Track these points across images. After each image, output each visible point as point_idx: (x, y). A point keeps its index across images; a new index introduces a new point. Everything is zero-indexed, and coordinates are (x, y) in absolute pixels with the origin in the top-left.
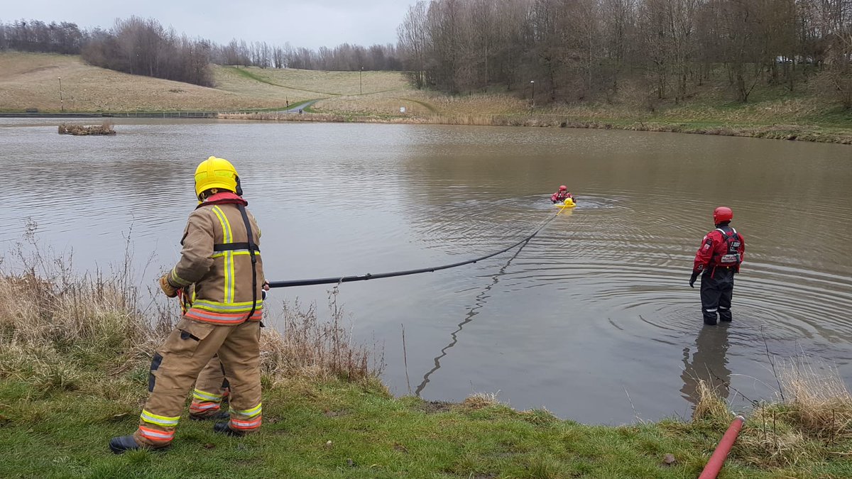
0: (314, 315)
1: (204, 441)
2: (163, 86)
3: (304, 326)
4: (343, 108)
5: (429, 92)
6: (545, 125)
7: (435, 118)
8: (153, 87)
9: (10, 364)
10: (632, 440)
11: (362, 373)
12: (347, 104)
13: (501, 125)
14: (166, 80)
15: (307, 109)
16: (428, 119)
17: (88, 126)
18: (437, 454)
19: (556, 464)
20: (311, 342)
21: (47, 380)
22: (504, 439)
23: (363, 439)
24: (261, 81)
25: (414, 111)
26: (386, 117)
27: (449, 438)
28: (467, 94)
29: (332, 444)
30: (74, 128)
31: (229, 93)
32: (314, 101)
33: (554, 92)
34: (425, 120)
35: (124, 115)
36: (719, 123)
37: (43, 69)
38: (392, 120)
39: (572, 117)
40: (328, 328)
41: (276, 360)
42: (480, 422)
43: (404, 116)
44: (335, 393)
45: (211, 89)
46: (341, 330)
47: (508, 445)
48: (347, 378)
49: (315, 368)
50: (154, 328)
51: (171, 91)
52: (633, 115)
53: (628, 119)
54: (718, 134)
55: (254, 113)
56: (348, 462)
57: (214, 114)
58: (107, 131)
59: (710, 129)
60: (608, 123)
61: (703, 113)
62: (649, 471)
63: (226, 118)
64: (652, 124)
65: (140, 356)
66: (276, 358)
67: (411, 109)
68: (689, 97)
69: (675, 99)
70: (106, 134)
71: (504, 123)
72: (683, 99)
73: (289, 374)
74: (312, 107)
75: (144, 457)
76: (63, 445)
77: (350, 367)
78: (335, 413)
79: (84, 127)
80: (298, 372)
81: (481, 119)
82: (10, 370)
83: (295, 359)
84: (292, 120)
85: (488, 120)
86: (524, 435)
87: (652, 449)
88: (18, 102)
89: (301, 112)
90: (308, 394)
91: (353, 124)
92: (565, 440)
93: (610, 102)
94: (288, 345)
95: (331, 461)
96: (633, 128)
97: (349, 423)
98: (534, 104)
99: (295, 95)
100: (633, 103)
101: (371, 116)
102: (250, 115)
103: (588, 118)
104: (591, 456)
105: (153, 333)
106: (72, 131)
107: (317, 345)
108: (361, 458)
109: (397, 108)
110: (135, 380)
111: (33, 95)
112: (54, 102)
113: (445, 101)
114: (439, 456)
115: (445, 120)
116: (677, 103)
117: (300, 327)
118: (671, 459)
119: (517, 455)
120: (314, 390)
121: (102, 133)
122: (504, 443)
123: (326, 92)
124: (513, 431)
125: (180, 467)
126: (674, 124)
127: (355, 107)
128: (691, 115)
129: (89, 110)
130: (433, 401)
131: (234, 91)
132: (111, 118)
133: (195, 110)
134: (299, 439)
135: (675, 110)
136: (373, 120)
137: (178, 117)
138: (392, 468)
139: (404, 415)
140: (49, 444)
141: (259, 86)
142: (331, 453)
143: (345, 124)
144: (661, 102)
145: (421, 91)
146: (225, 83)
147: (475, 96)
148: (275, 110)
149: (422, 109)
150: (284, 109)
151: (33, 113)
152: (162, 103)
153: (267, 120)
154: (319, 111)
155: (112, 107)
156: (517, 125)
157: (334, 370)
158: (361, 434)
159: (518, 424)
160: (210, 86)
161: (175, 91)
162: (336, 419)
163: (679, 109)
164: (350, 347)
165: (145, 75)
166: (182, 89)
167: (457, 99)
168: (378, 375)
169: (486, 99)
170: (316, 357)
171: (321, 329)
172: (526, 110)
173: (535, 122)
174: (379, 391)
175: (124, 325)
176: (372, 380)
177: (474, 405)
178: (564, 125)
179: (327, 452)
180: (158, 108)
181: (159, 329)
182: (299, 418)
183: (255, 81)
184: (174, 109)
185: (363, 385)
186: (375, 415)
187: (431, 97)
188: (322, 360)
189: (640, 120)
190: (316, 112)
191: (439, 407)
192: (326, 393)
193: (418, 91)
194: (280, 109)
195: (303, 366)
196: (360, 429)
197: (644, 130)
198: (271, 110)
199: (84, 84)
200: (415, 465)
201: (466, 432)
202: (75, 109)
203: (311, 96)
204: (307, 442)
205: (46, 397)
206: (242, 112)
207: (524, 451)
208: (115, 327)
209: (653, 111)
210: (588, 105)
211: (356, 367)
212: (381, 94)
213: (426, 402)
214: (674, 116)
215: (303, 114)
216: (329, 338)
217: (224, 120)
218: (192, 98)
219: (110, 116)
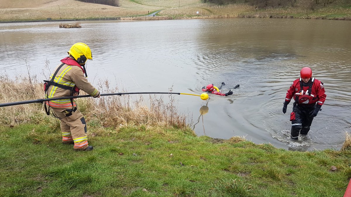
0: (162, 100)
1: (119, 152)
2: (99, 7)
3: (158, 105)
4: (172, 13)
5: (210, 4)
6: (262, 17)
7: (212, 16)
8: (95, 7)
9: (41, 118)
10: (313, 159)
11: (183, 125)
12: (173, 11)
13: (242, 18)
14: (100, 4)
15: (157, 14)
16: (209, 16)
17: (70, 25)
18: (220, 162)
19: (279, 169)
20: (161, 112)
21: (55, 125)
22: (251, 157)
23: (186, 153)
24: (138, 3)
25: (202, 13)
26: (190, 16)
27: (225, 155)
28: (227, 4)
29: (173, 155)
30: (65, 25)
31: (125, 9)
32: (159, 11)
33: (267, 2)
34: (207, 17)
35: (84, 20)
36: (344, 14)
37: (52, 2)
38: (193, 18)
39: (275, 13)
40: (168, 106)
41: (147, 119)
42: (239, 149)
43: (198, 15)
44: (173, 134)
45: (118, 7)
46: (174, 107)
47: (253, 160)
48: (177, 127)
49: (164, 123)
50: (98, 105)
51: (102, 9)
52: (303, 12)
53: (301, 14)
54: (344, 19)
55: (135, 17)
56: (180, 163)
57: (119, 18)
58: (78, 26)
59: (340, 17)
60: (292, 16)
61: (337, 10)
62: (324, 174)
63: (124, 20)
64: (313, 16)
65: (93, 116)
66: (147, 118)
67: (201, 12)
68: (331, 3)
69: (323, 4)
70: (78, 27)
71: (243, 17)
72: (327, 3)
73: (153, 125)
74: (159, 13)
75: (94, 158)
76: (61, 152)
77: (178, 123)
78: (173, 142)
79: (69, 25)
80: (156, 124)
81: (233, 15)
82: (41, 121)
83: (155, 119)
84: (151, 20)
85: (236, 16)
86: (261, 155)
87: (324, 163)
88: (44, 16)
89: (154, 16)
90: (161, 133)
91: (176, 20)
92: (281, 158)
93: (293, 6)
94: (152, 113)
95: (172, 163)
96: (303, 18)
97: (179, 146)
98: (257, 8)
99: (152, 9)
100: (304, 6)
101: (184, 16)
102: (134, 18)
103: (282, 13)
104: (295, 166)
105: (98, 106)
106: (65, 27)
107: (164, 113)
108: (186, 162)
109: (195, 12)
110: (91, 125)
111: (49, 12)
112: (57, 15)
113: (216, 8)
114: (221, 163)
115: (217, 16)
116: (325, 6)
117: (156, 105)
118: (335, 168)
119: (259, 164)
120: (163, 132)
121: (76, 27)
122: (251, 158)
123: (164, 6)
124: (255, 153)
125: (109, 163)
126: (323, 16)
127: (177, 12)
128: (331, 11)
129: (71, 18)
130: (216, 138)
131: (127, 8)
132: (79, 21)
133: (112, 17)
134: (159, 152)
135: (323, 9)
136: (185, 18)
137: (105, 20)
138: (200, 168)
139: (203, 144)
140: (56, 151)
141: (137, 5)
142: (172, 159)
143: (172, 20)
144: (317, 5)
145: (206, 4)
146: (123, 5)
147: (230, 5)
148: (144, 15)
149: (206, 12)
150: (147, 15)
151: (50, 20)
152: (99, 14)
153: (140, 20)
154: (162, 15)
155: (79, 16)
156: (249, 17)
157: (171, 124)
158: (185, 151)
159: (257, 150)
160: (118, 6)
161: (103, 9)
162: (174, 144)
163: (325, 9)
164: (178, 114)
165: (92, 3)
166: (106, 8)
167: (222, 6)
168: (190, 126)
169: (235, 6)
170: (164, 118)
171: (165, 106)
172: (253, 10)
173: (258, 16)
174: (191, 133)
175: (86, 103)
176: (188, 128)
177: (235, 141)
178: (271, 17)
179: (171, 159)
180: (97, 16)
181: (100, 105)
182: (158, 143)
183: (135, 3)
184: (104, 17)
185: (184, 130)
186: (190, 143)
187: (210, 6)
188: (166, 119)
189: (307, 14)
190: (160, 16)
191: (218, 141)
192: (169, 133)
193: (205, 4)
194: (145, 15)
195: (158, 122)
196: (185, 149)
197: (308, 19)
198: (142, 15)
199: (68, 7)
200: (210, 166)
201: (233, 153)
202: (65, 18)
203: (158, 8)
204: (162, 153)
205: (54, 132)
206: (130, 17)
207: (262, 162)
208: (82, 104)
209: (313, 9)
210: (283, 8)
211: (181, 123)
212: (188, 6)
213: (213, 139)
214: (322, 12)
215: (155, 17)
216: (169, 110)
217: (123, 20)
218: (111, 11)
219: (79, 20)
